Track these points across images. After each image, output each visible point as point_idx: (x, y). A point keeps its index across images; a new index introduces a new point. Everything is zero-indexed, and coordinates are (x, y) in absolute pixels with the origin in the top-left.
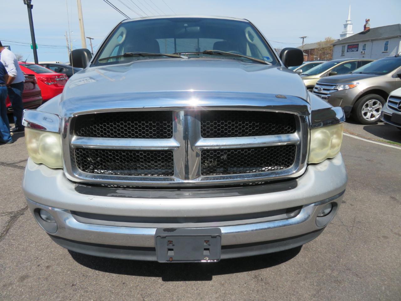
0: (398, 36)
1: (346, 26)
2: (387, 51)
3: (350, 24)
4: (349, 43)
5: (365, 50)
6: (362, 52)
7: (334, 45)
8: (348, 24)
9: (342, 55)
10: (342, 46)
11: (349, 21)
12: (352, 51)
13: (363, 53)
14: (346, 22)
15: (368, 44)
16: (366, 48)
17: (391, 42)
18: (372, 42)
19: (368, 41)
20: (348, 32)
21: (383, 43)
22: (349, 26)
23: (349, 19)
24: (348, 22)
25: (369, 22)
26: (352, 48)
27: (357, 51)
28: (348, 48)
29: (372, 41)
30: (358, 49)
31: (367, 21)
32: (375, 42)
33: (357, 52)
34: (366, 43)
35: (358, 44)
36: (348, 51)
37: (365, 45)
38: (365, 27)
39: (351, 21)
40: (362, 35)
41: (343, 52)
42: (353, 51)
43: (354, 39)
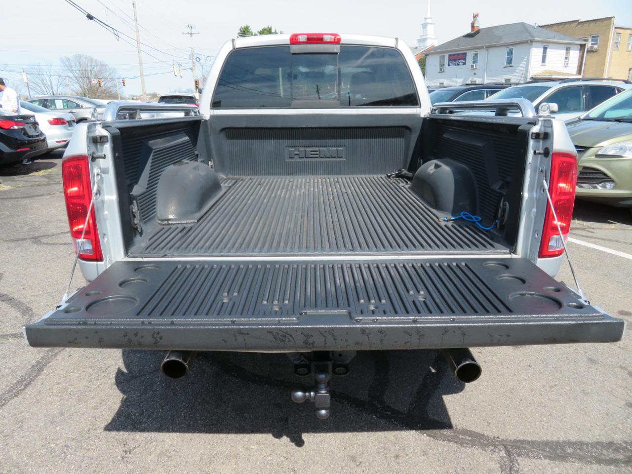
0: (528, 40)
1: (425, 26)
2: (512, 65)
3: (431, 24)
4: (451, 51)
5: (477, 63)
6: (472, 66)
7: (427, 55)
8: (428, 23)
9: (441, 69)
10: (440, 56)
11: (429, 18)
12: (456, 65)
13: (474, 67)
14: (424, 20)
15: (482, 54)
16: (478, 60)
17: (516, 50)
18: (487, 50)
19: (482, 48)
20: (428, 36)
21: (504, 52)
22: (429, 26)
23: (429, 16)
24: (429, 21)
25: (479, 18)
26: (456, 60)
27: (465, 64)
28: (449, 60)
29: (488, 47)
30: (465, 61)
31: (475, 17)
32: (492, 51)
33: (465, 66)
34: (479, 52)
35: (465, 54)
36: (449, 65)
37: (476, 55)
38: (473, 26)
39: (431, 18)
40: (468, 39)
41: (442, 65)
42: (458, 65)
43: (458, 45)
